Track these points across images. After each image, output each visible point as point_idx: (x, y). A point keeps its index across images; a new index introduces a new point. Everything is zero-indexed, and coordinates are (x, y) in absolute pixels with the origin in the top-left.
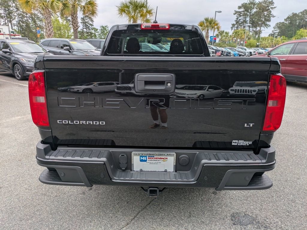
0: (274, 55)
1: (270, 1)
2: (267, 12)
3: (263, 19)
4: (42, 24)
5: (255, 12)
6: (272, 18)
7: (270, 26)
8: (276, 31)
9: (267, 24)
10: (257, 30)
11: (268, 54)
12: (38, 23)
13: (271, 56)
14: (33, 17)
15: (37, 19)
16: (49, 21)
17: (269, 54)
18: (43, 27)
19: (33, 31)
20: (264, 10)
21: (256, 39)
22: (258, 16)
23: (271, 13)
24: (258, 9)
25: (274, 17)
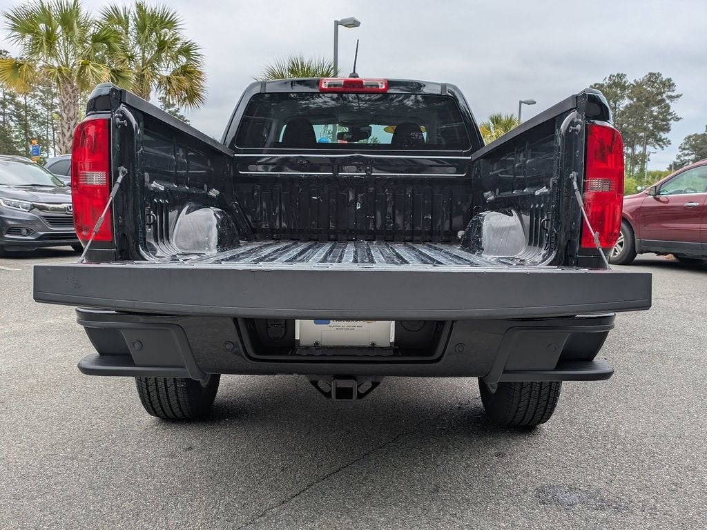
0: (671, 194)
1: (664, 80)
2: (659, 108)
3: (650, 125)
4: (45, 132)
5: (626, 107)
6: (672, 122)
7: (669, 143)
8: (687, 158)
9: (660, 138)
10: (637, 153)
11: (653, 193)
12: (35, 129)
13: (662, 198)
14: (23, 113)
15: (31, 120)
16: (71, 115)
17: (657, 193)
18: (47, 139)
19: (20, 150)
20: (650, 101)
21: (635, 177)
22: (637, 117)
23: (671, 111)
24: (635, 100)
25: (678, 119)
